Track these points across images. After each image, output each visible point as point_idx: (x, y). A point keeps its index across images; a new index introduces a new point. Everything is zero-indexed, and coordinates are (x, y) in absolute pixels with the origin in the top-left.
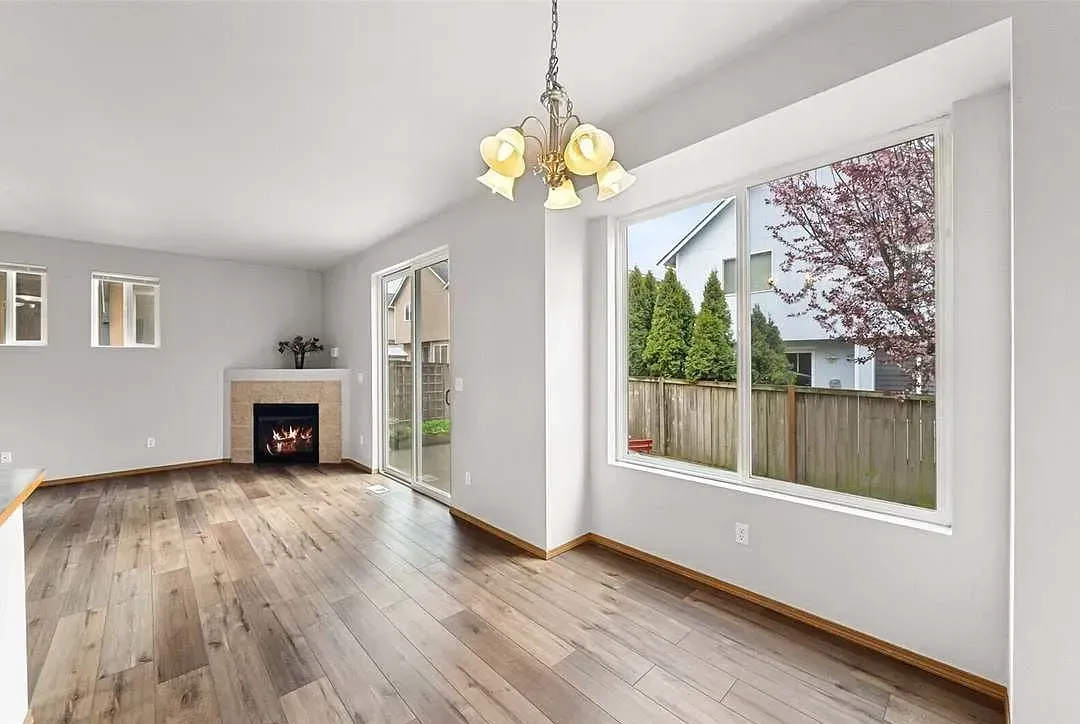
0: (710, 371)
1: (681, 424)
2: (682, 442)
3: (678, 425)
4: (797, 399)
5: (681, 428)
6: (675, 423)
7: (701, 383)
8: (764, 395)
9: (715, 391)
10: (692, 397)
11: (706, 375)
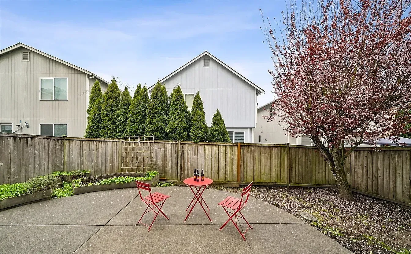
1: (189, 163)
2: (189, 172)
3: (187, 164)
4: (241, 148)
7: (200, 143)
10: (195, 150)
11: (203, 139)
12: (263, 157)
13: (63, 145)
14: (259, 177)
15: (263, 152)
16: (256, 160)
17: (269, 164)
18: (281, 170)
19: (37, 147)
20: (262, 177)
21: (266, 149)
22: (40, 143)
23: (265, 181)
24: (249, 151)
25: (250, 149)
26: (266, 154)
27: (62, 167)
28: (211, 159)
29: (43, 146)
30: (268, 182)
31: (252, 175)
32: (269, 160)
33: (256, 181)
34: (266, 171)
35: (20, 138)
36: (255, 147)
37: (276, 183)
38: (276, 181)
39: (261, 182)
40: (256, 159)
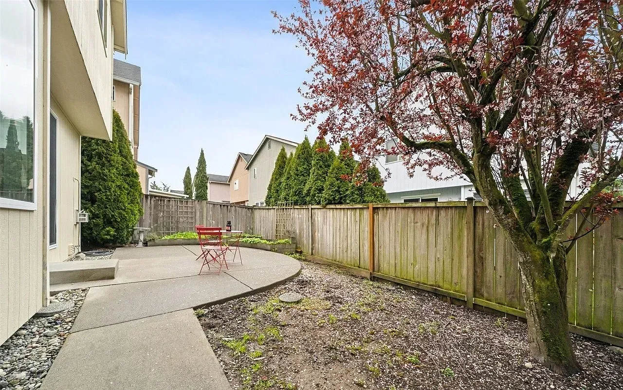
0: (334, 198)
1: (319, 235)
2: (319, 246)
3: (318, 235)
4: (374, 213)
5: (319, 236)
6: (316, 234)
7: (328, 207)
8: (358, 211)
9: (335, 210)
10: (324, 216)
11: (331, 201)
12: (412, 230)
13: (252, 212)
14: (405, 268)
15: (413, 221)
16: (400, 235)
17: (424, 244)
18: (454, 261)
19: (234, 213)
20: (410, 269)
21: (419, 213)
22: (236, 210)
23: (417, 280)
24: (388, 217)
25: (388, 215)
26: (419, 224)
27: (251, 231)
28: (340, 229)
29: (237, 213)
30: (422, 281)
31: (392, 262)
32: (424, 236)
33: (399, 275)
34: (418, 259)
35: (224, 206)
36: (397, 209)
37: (439, 287)
38: (441, 284)
39: (408, 278)
40: (400, 233)
